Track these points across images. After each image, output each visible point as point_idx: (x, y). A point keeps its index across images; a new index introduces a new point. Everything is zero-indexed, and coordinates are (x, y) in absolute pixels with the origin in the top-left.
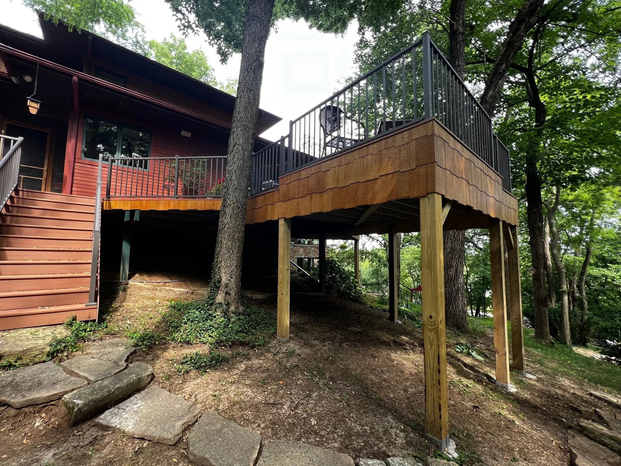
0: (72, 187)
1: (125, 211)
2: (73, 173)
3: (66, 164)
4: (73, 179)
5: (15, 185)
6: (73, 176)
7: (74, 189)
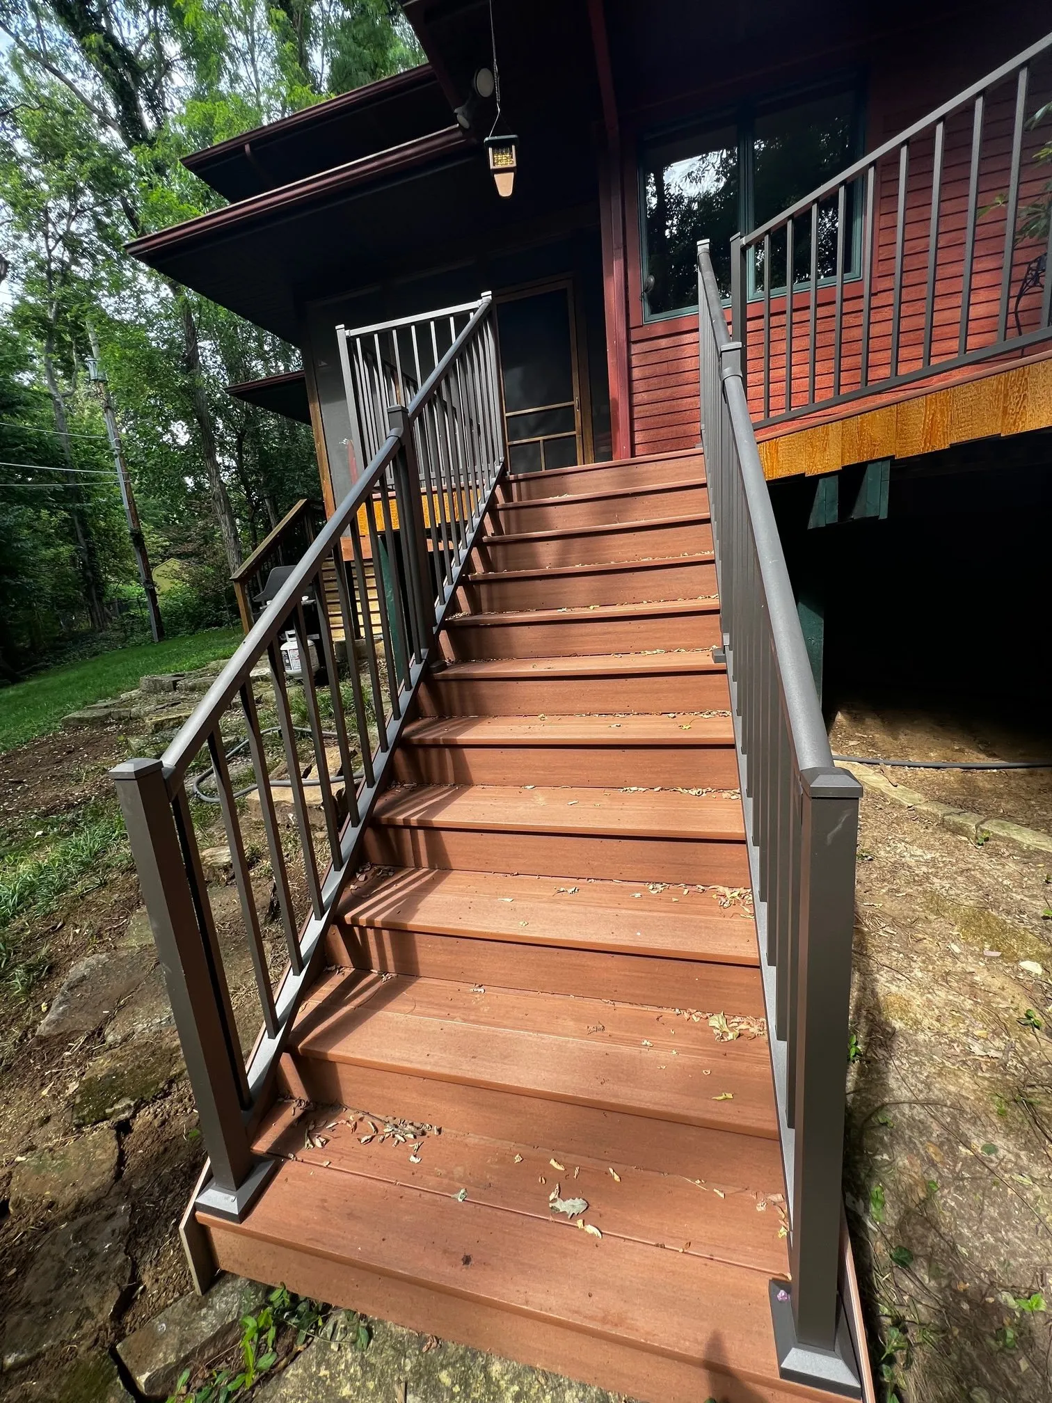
0: (632, 432)
1: (816, 478)
2: (630, 381)
3: (611, 361)
4: (631, 406)
5: (498, 468)
6: (631, 394)
7: (638, 438)
